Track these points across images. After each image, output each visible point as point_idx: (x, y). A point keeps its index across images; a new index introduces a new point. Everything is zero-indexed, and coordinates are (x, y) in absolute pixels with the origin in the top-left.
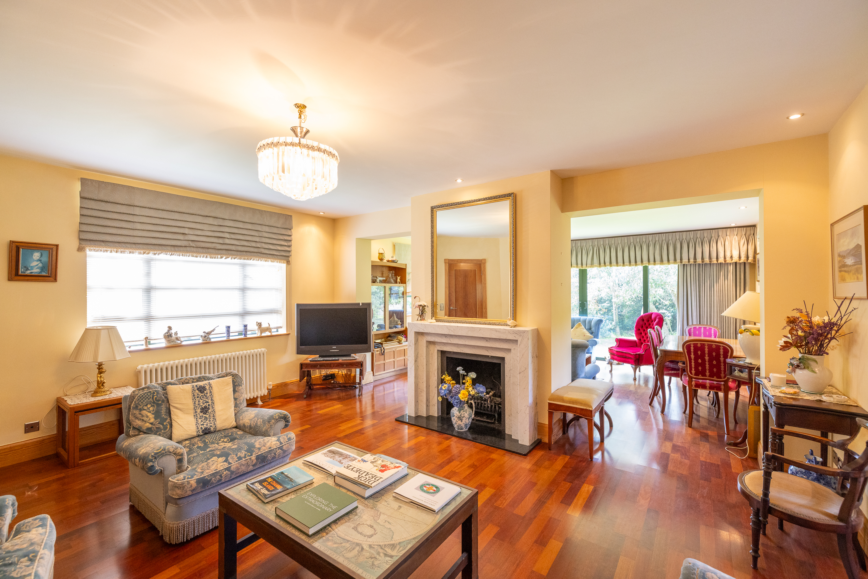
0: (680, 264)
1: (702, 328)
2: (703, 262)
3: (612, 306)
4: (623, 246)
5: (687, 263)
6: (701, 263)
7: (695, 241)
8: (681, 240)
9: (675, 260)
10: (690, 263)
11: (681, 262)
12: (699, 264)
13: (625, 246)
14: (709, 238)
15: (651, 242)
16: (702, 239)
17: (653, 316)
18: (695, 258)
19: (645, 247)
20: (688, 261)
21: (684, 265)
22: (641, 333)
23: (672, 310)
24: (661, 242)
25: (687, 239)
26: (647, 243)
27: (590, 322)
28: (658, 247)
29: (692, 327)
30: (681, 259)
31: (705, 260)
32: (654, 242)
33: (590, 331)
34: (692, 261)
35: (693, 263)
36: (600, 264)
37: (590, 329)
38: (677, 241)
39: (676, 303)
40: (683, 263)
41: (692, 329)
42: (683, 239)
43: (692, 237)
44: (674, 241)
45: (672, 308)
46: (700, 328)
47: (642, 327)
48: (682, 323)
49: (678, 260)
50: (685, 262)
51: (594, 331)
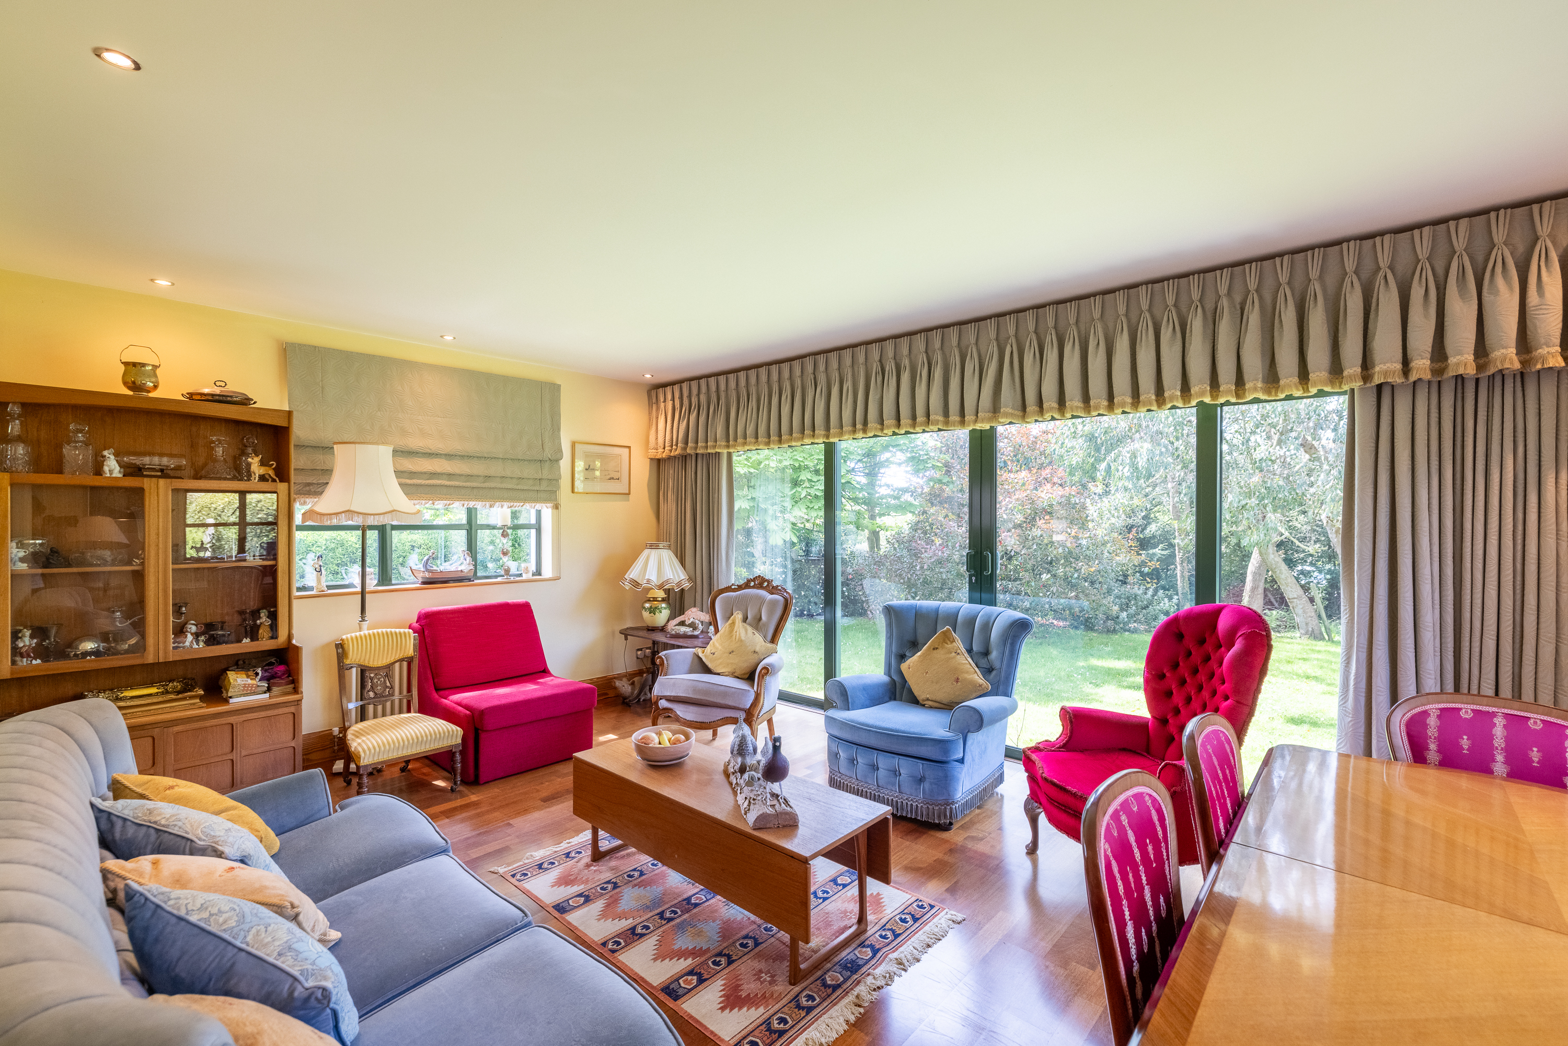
0: (1357, 384)
1: (1499, 722)
2: (1480, 368)
3: (1173, 556)
4: (1111, 325)
5: (1398, 380)
6: (1470, 370)
7: (1440, 271)
8: (1365, 275)
9: (1336, 370)
10: (1413, 377)
11: (1366, 375)
12: (1460, 379)
13: (1119, 326)
14: (1521, 249)
15: (1225, 302)
16: (1480, 258)
17: (1223, 623)
18: (1439, 352)
19: (1197, 325)
20: (1399, 366)
21: (1379, 387)
22: (1169, 694)
23: (1328, 567)
24: (1268, 297)
25: (1399, 268)
26: (1209, 306)
27: (987, 627)
28: (1254, 319)
29: (1434, 708)
30: (1366, 364)
31: (1496, 354)
32: (1238, 299)
33: (983, 662)
34: (1422, 365)
35: (1427, 376)
36: (1024, 407)
37: (986, 653)
38: (1347, 281)
39: (1339, 550)
40: (1377, 380)
41: (1432, 721)
42: (1379, 269)
43: (1423, 253)
44: (1331, 280)
45: (1329, 562)
46: (1484, 718)
47: (1175, 666)
48: (1364, 656)
49: (1352, 368)
50: (1386, 373)
51: (997, 664)
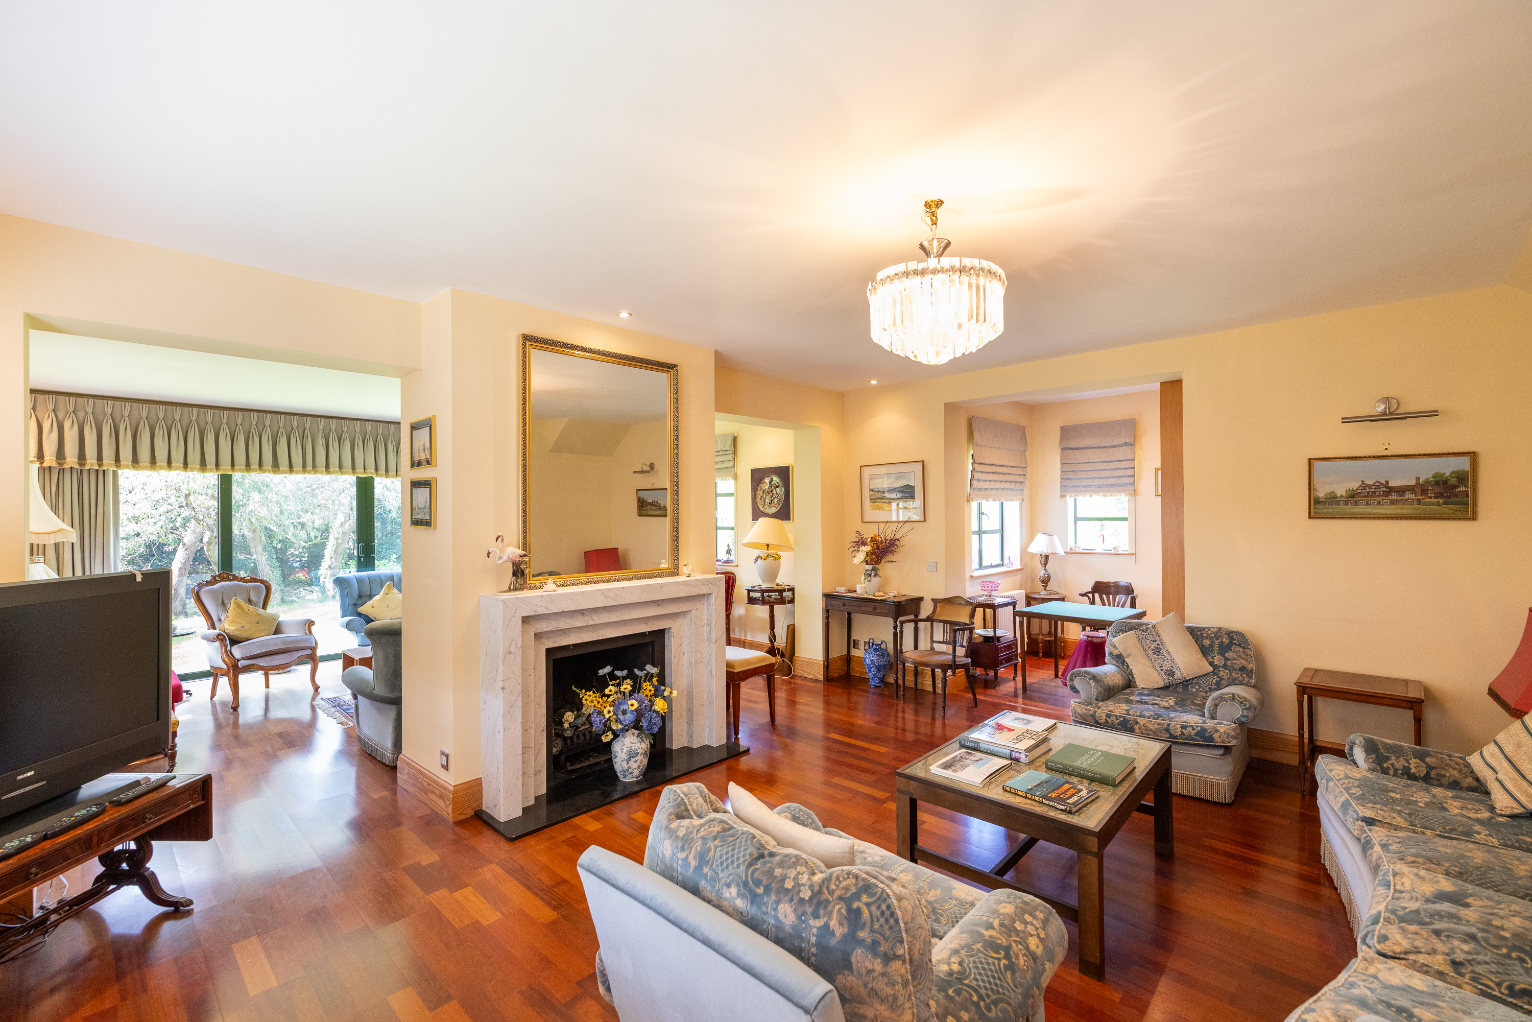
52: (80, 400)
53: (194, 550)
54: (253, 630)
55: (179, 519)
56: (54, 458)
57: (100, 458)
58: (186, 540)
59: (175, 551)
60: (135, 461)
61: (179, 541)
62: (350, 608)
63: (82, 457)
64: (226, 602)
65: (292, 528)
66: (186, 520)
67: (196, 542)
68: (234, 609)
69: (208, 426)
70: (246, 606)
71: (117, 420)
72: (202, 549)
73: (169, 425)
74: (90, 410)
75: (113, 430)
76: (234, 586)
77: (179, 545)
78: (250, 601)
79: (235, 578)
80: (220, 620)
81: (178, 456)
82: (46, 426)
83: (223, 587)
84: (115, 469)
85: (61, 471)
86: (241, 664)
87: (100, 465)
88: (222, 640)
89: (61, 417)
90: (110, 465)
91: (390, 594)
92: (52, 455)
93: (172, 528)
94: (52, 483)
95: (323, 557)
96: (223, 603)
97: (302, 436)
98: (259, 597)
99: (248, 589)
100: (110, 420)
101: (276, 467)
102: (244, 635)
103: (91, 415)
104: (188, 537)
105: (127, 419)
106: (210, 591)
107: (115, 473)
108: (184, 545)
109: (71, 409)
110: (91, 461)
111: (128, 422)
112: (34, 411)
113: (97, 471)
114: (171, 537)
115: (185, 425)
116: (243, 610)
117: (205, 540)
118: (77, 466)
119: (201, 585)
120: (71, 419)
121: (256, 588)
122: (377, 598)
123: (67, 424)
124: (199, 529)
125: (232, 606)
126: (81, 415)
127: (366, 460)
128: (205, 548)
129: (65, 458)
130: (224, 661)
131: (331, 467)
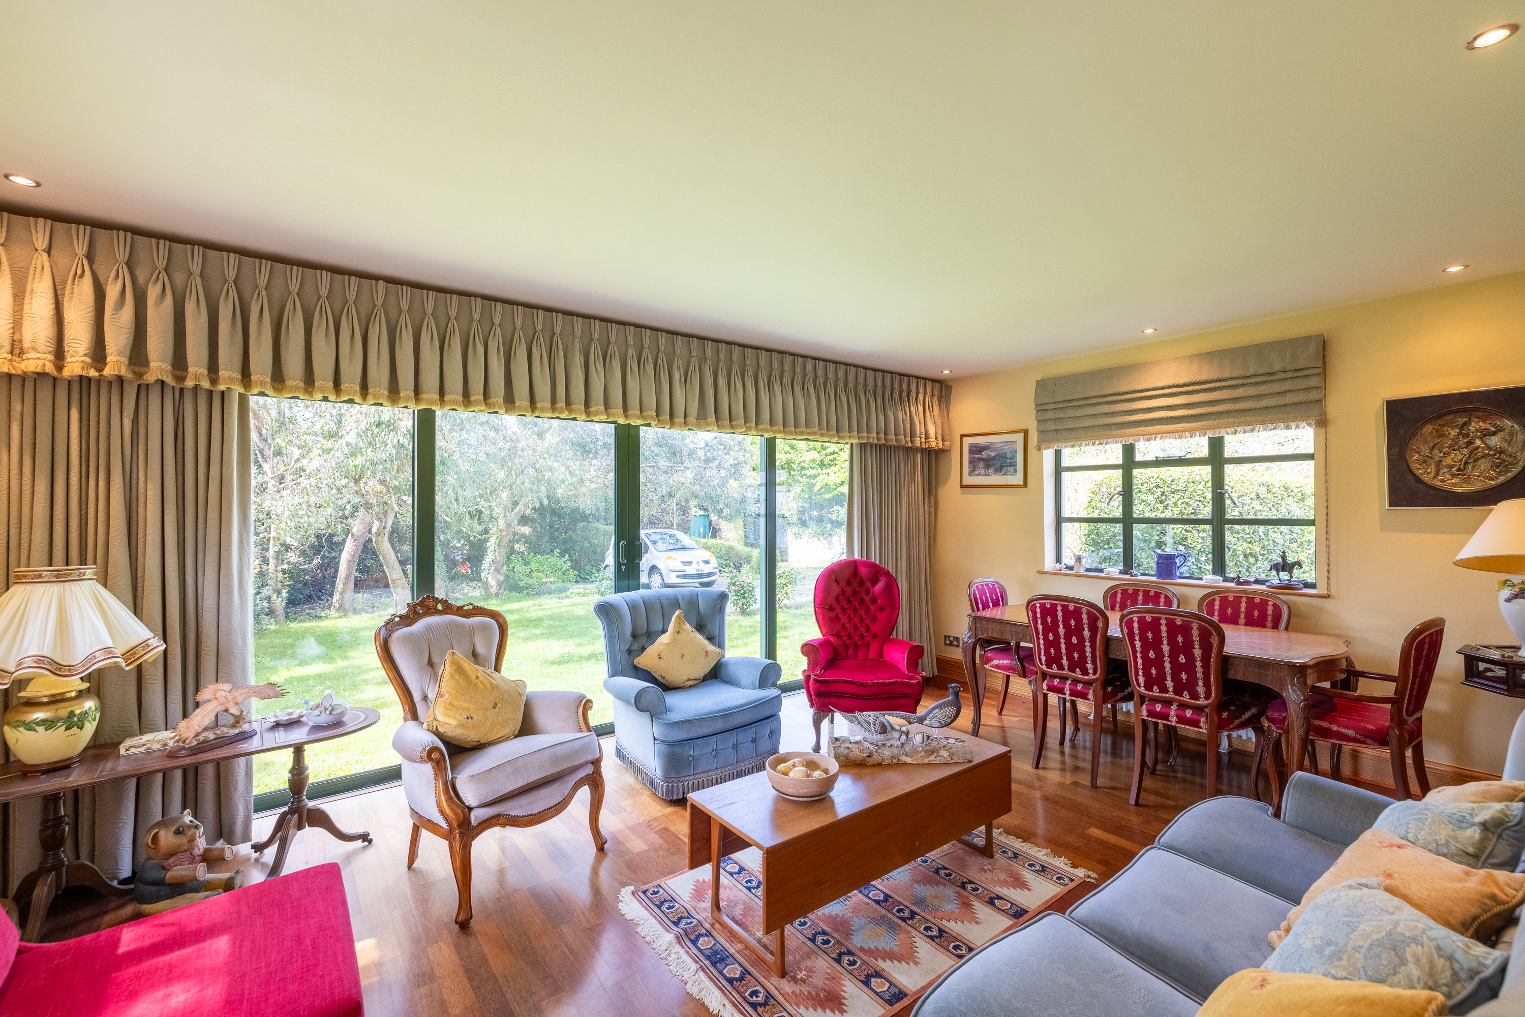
52: (178, 247)
53: (362, 541)
54: (488, 723)
55: (348, 507)
56: (125, 360)
57: (213, 368)
58: (354, 530)
59: (344, 541)
60: (278, 379)
61: (348, 532)
62: (622, 659)
63: (179, 362)
64: (435, 659)
65: (467, 517)
66: (355, 509)
67: (364, 533)
68: (452, 676)
69: (403, 317)
70: (468, 666)
71: (247, 292)
72: (370, 540)
73: (337, 313)
74: (196, 269)
75: (238, 312)
76: (449, 626)
77: (347, 535)
78: (475, 655)
79: (448, 608)
80: (425, 698)
81: (351, 370)
82: (112, 292)
83: (429, 628)
84: (242, 391)
85: (143, 390)
86: (476, 816)
87: (214, 381)
88: (438, 763)
89: (141, 279)
90: (232, 380)
91: (682, 633)
92: (119, 354)
93: (341, 517)
94: (125, 414)
95: (486, 550)
96: (431, 663)
97: (548, 346)
98: (489, 648)
99: (472, 630)
100: (233, 293)
101: (510, 401)
102: (472, 736)
103: (198, 279)
104: (357, 527)
105: (264, 292)
106: (409, 640)
107: (243, 401)
108: (353, 535)
109: (161, 263)
110: (197, 369)
111: (265, 297)
112: (91, 263)
113: (210, 393)
114: (339, 527)
115: (363, 312)
116: (467, 678)
117: (374, 530)
118: (170, 380)
119: (391, 626)
120: (160, 284)
121: (484, 628)
122: (664, 639)
123: (153, 293)
124: (368, 519)
125: (446, 670)
126: (179, 278)
127: (644, 395)
128: (374, 540)
129: (146, 363)
130: (442, 812)
131: (593, 404)
